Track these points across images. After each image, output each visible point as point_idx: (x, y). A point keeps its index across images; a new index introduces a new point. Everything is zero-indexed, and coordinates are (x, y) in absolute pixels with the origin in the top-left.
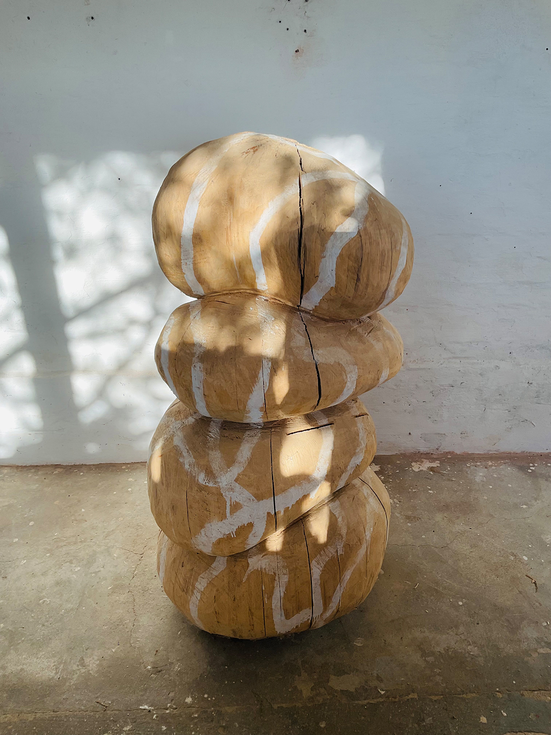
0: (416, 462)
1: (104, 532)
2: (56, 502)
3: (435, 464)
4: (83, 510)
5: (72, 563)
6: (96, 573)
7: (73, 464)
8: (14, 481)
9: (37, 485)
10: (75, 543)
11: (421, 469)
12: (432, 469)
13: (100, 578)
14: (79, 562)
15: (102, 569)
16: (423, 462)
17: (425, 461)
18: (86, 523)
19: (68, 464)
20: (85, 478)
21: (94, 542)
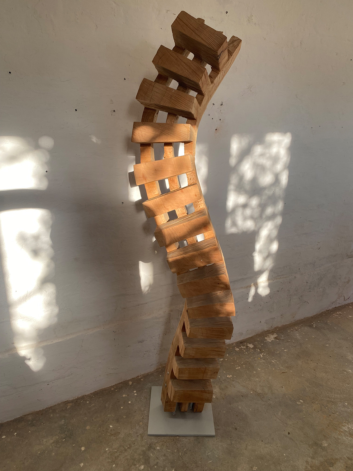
0: (266, 337)
1: (138, 436)
2: (88, 428)
4: (111, 426)
5: (135, 465)
6: (157, 464)
7: (76, 398)
8: (43, 423)
9: (63, 421)
10: (126, 450)
11: (271, 339)
12: (276, 338)
13: (162, 467)
14: (139, 462)
15: (158, 461)
17: (269, 335)
18: (120, 434)
19: (73, 399)
20: (93, 405)
21: (137, 445)
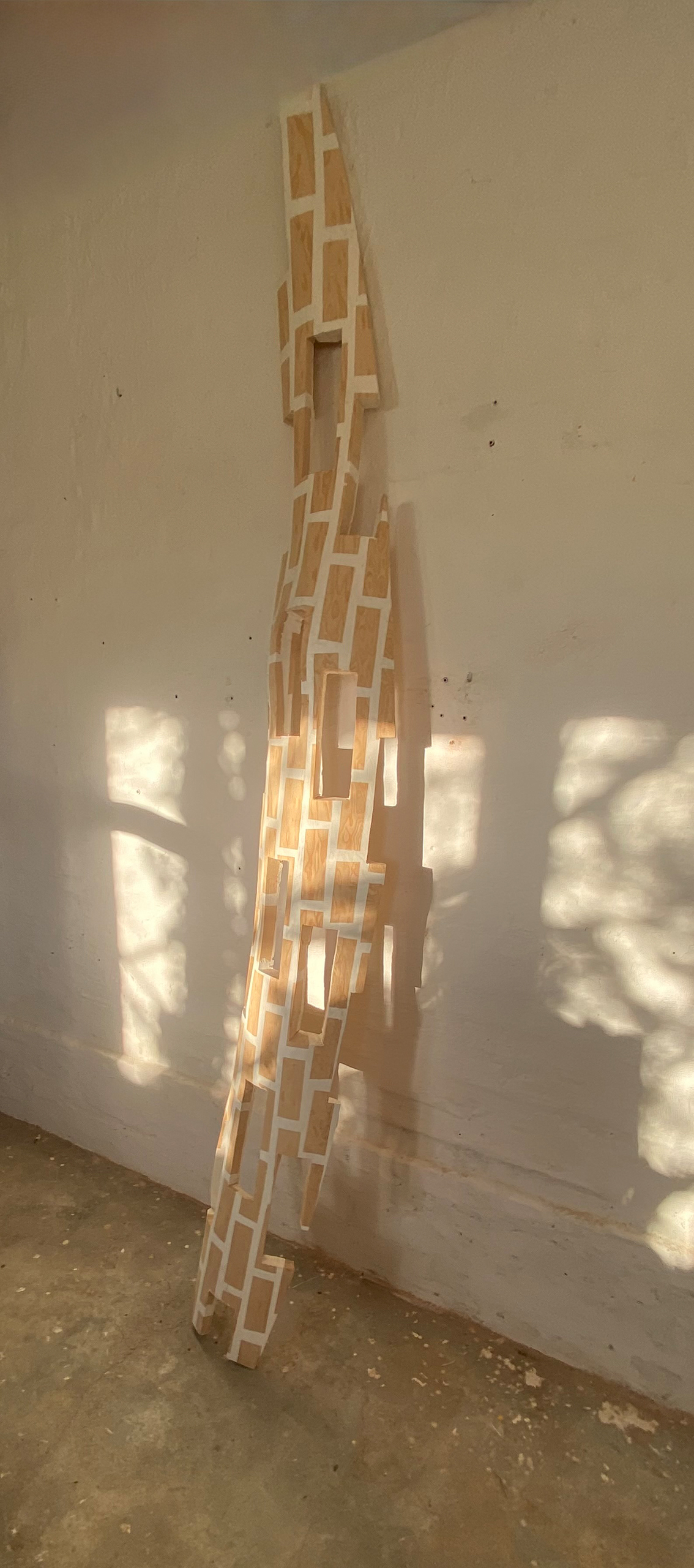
0: (613, 1403)
1: (119, 1294)
2: (107, 1226)
3: (647, 1426)
4: (123, 1251)
5: (60, 1319)
6: (70, 1347)
11: (616, 1421)
12: (633, 1431)
13: (68, 1358)
14: (67, 1322)
15: (80, 1346)
16: (625, 1409)
17: (631, 1408)
18: (112, 1270)
